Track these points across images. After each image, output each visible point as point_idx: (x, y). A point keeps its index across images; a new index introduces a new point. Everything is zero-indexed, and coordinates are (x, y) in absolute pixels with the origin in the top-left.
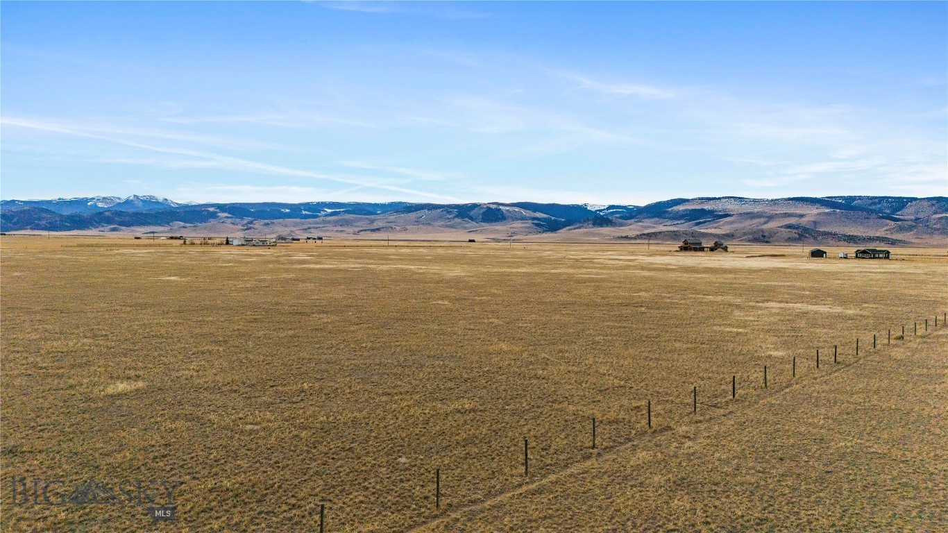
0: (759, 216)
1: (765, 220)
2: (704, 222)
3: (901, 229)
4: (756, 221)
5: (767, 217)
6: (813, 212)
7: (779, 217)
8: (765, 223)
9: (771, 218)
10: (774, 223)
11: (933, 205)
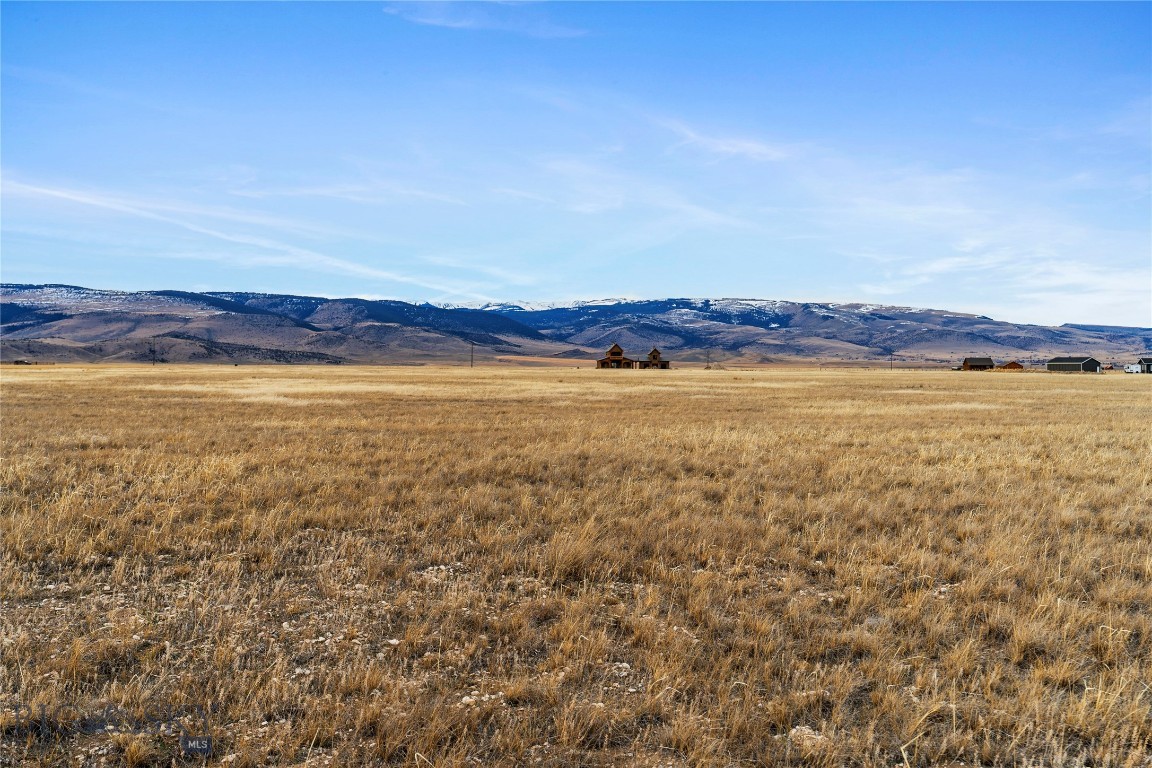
0: (118, 317)
1: (130, 325)
2: (22, 327)
3: (329, 342)
4: (115, 327)
5: (133, 321)
6: (201, 314)
7: (152, 321)
8: (130, 330)
9: (139, 321)
10: (145, 330)
11: (350, 309)
